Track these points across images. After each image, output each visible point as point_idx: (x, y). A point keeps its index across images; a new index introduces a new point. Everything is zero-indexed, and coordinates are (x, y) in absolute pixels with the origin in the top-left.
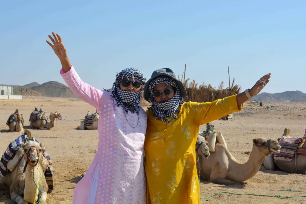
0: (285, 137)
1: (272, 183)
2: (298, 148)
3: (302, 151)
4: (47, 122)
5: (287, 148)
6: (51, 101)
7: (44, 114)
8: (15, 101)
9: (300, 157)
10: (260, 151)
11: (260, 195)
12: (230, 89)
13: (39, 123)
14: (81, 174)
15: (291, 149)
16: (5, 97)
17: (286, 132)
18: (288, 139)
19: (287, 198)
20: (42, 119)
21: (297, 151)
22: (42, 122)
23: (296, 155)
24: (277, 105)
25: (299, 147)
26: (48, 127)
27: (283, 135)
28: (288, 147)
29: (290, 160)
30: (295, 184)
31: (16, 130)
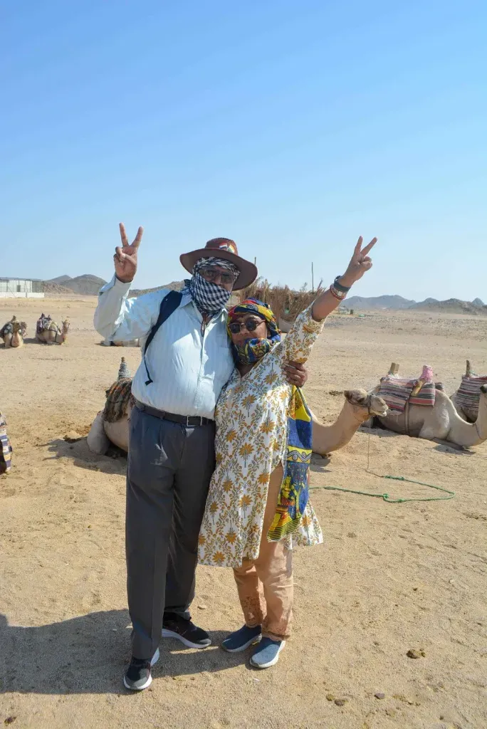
0: (391, 377)
1: (372, 454)
2: (410, 396)
3: (418, 401)
4: (56, 334)
5: (394, 394)
6: (81, 301)
7: (53, 323)
8: (35, 300)
9: (414, 409)
10: (355, 411)
11: (352, 492)
12: (313, 293)
13: (46, 335)
14: (64, 436)
15: (401, 396)
16: (22, 295)
17: (393, 368)
18: (397, 379)
19: (400, 501)
20: (50, 330)
21: (409, 400)
22: (50, 334)
23: (407, 406)
24: (372, 313)
25: (412, 394)
26: (58, 341)
27: (389, 373)
28: (396, 393)
29: (399, 413)
30: (406, 458)
31: (13, 344)
